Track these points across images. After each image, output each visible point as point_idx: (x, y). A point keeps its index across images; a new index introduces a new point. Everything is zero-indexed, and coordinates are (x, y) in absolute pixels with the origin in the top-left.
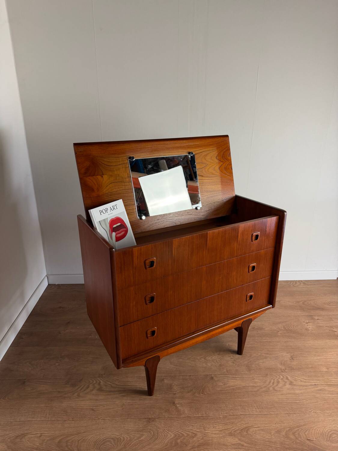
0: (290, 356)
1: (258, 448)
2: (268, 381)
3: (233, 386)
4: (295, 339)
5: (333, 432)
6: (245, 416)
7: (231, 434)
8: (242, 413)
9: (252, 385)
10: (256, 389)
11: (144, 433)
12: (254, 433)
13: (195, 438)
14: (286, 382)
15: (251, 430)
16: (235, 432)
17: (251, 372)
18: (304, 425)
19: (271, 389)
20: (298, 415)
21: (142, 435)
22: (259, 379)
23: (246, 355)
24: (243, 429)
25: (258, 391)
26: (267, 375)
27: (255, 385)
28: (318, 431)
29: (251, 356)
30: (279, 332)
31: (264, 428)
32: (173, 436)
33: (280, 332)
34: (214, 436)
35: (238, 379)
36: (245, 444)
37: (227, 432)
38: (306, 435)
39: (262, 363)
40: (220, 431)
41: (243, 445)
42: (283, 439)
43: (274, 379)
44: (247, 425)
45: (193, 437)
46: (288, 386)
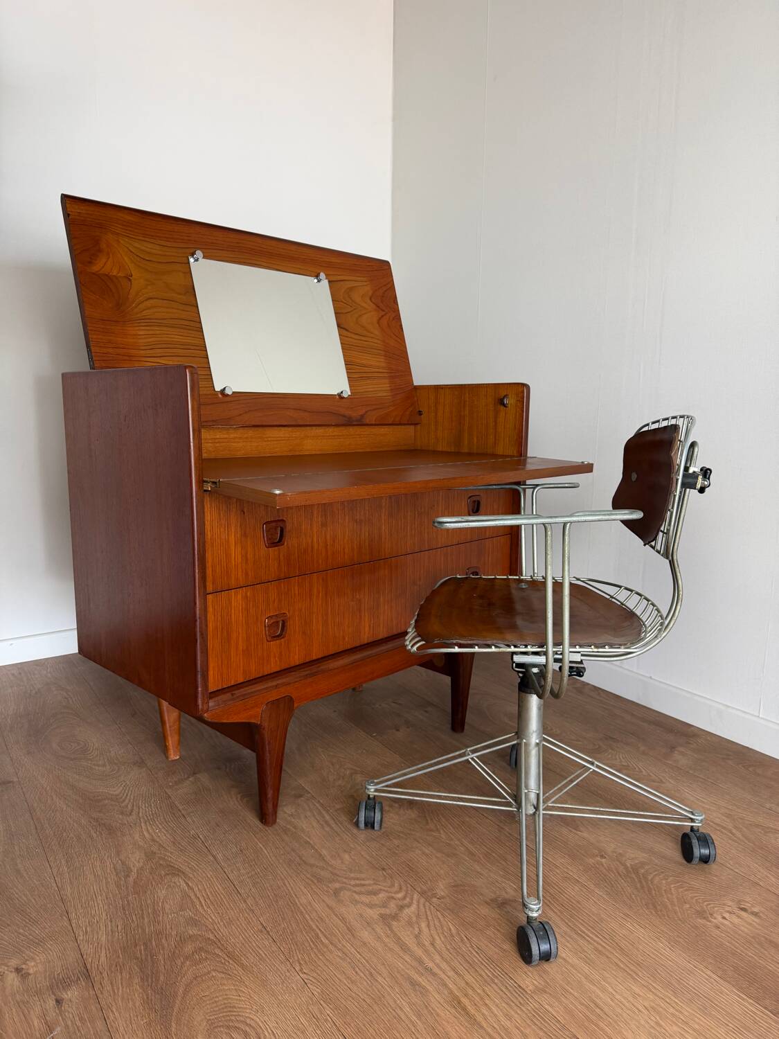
0: (507, 896)
1: (130, 898)
2: (363, 876)
3: (295, 827)
4: (608, 894)
5: (252, 1033)
6: (215, 862)
7: (150, 856)
8: (220, 857)
9: (324, 852)
10: (312, 861)
11: (108, 767)
12: (169, 886)
13: (120, 816)
14: (384, 905)
15: (176, 879)
16: (159, 858)
17: (367, 843)
18: (242, 966)
19: (337, 885)
20: (274, 948)
21: (104, 765)
22: (354, 860)
23: (427, 823)
24: (174, 867)
25: (312, 866)
26: (383, 869)
27: (328, 858)
28: (239, 998)
29: (431, 830)
30: (602, 857)
31: (193, 897)
32: (117, 793)
33: (603, 860)
34: (137, 837)
35: (327, 829)
36: (131, 880)
37: (155, 848)
38: (209, 973)
39: (424, 853)
40: (153, 840)
41: (128, 876)
42: (174, 933)
43: (374, 884)
44: (188, 869)
45: (122, 813)
46: (373, 913)
